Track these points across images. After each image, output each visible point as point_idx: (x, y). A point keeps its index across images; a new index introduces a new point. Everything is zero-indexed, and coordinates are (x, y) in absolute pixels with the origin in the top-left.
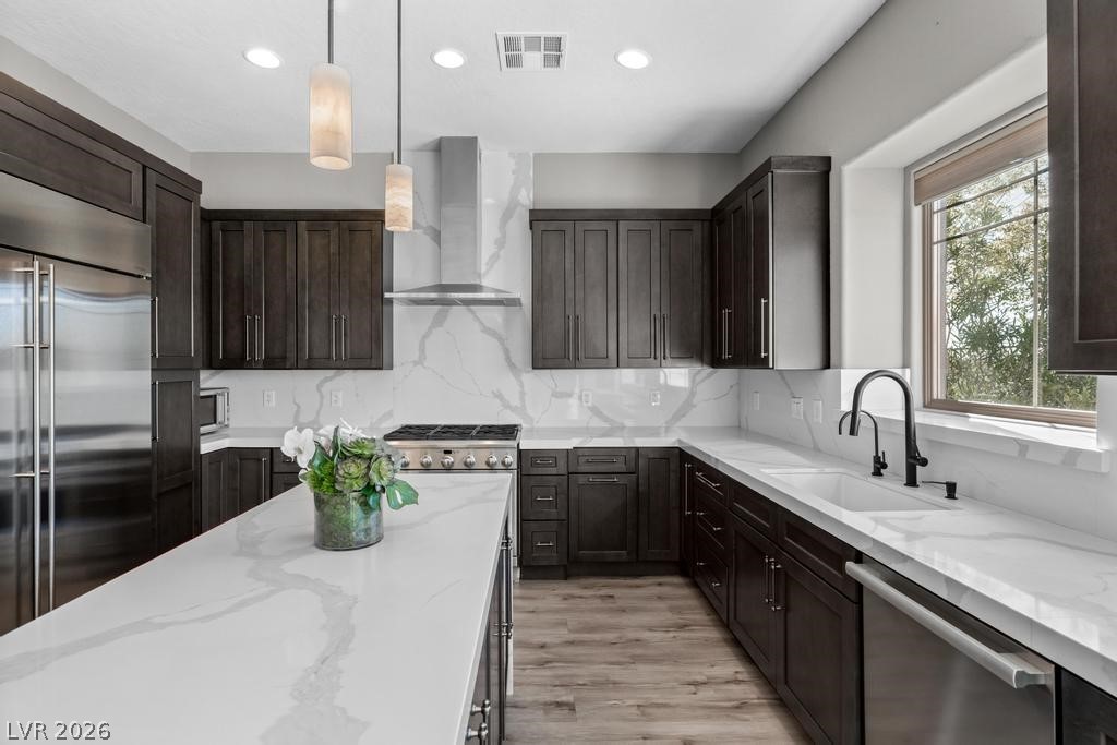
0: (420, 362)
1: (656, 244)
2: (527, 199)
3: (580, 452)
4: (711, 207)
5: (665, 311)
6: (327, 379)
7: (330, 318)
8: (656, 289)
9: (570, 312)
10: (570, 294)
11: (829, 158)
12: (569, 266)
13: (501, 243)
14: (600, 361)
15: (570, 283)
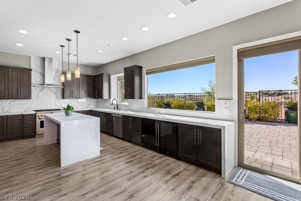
0: (37, 98)
1: (85, 80)
2: (61, 69)
4: (93, 75)
5: (87, 90)
7: (18, 89)
8: (85, 87)
9: (71, 90)
10: (71, 87)
11: (110, 74)
12: (71, 82)
13: (56, 76)
14: (76, 98)
15: (71, 85)
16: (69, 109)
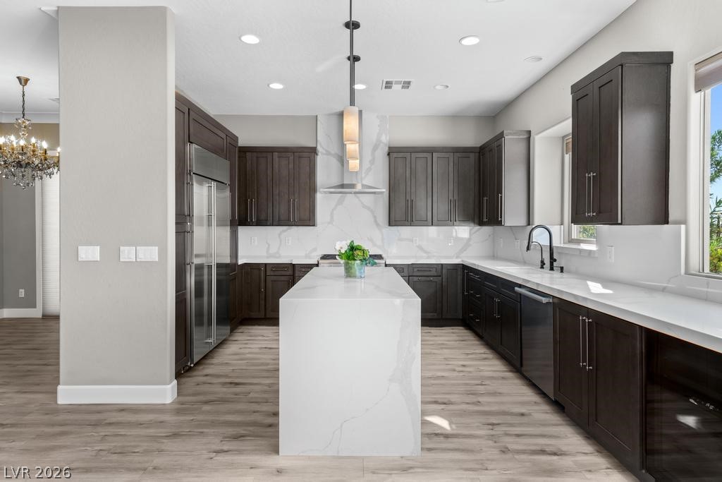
0: (331, 222)
1: (451, 164)
2: (385, 139)
3: (414, 266)
4: (479, 146)
5: (456, 197)
6: (284, 231)
7: (289, 201)
8: (451, 187)
9: (408, 198)
10: (408, 189)
11: (530, 131)
12: (408, 175)
13: (372, 162)
14: (423, 223)
15: (408, 183)
16: (353, 254)
